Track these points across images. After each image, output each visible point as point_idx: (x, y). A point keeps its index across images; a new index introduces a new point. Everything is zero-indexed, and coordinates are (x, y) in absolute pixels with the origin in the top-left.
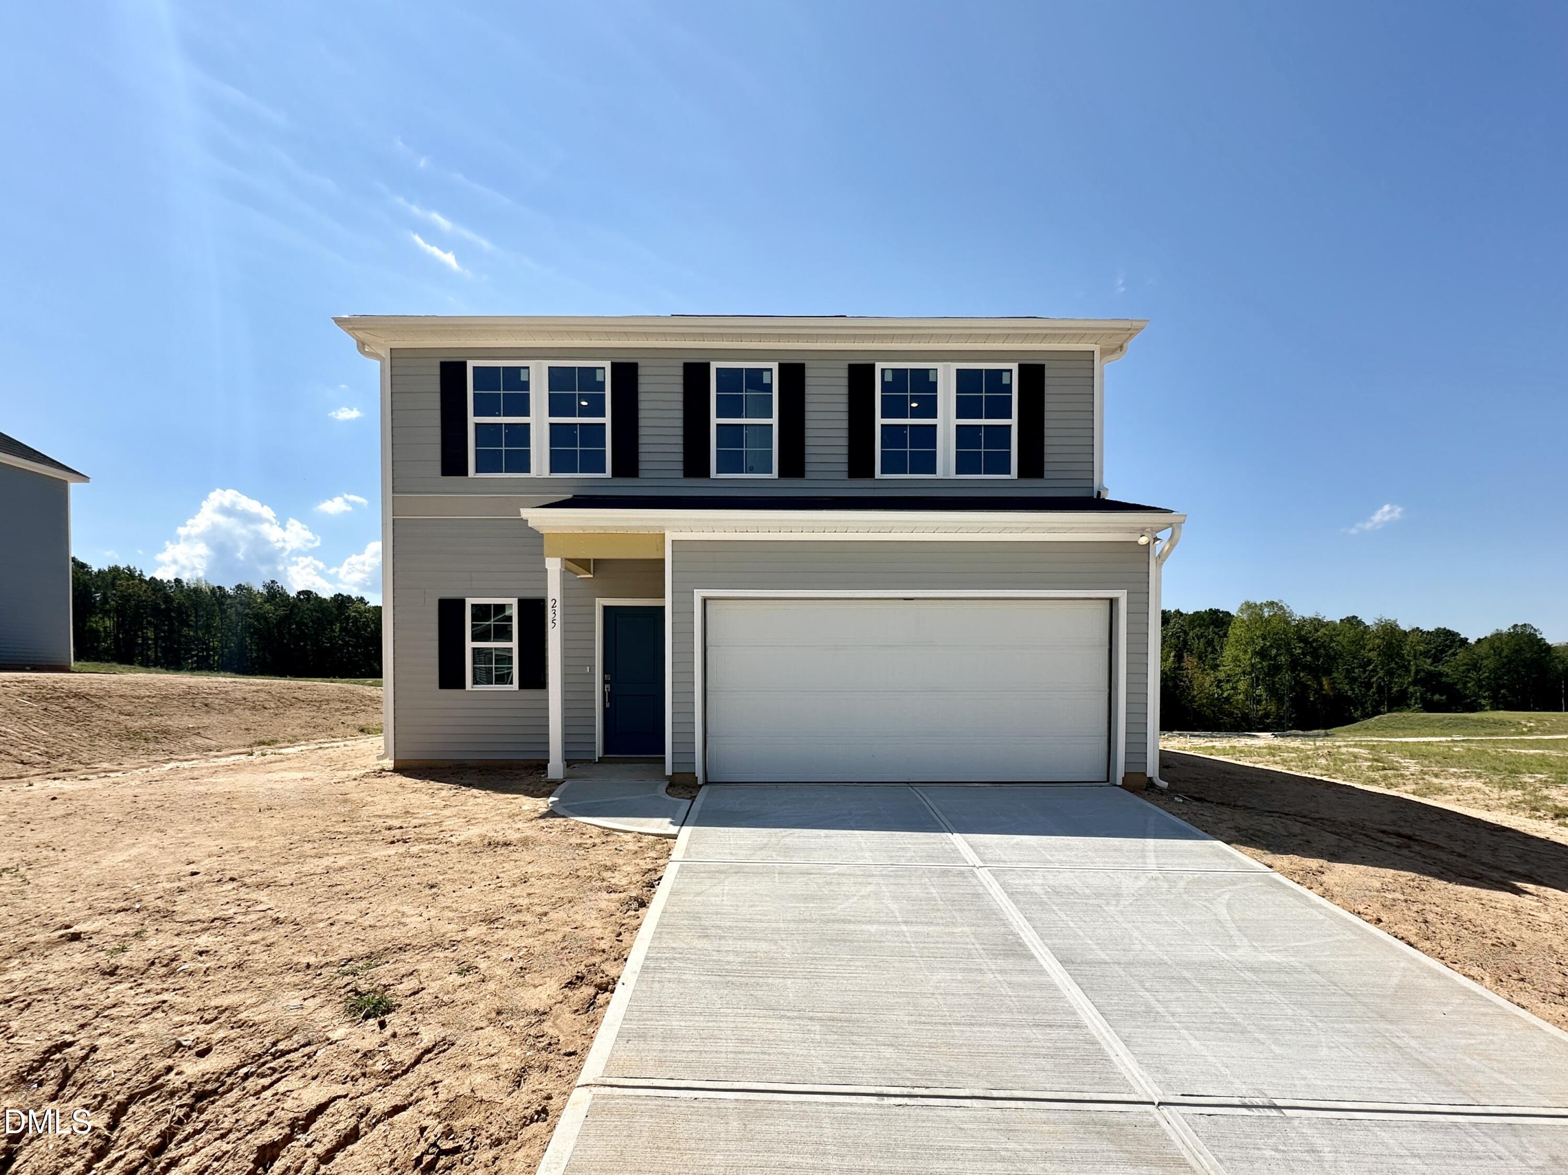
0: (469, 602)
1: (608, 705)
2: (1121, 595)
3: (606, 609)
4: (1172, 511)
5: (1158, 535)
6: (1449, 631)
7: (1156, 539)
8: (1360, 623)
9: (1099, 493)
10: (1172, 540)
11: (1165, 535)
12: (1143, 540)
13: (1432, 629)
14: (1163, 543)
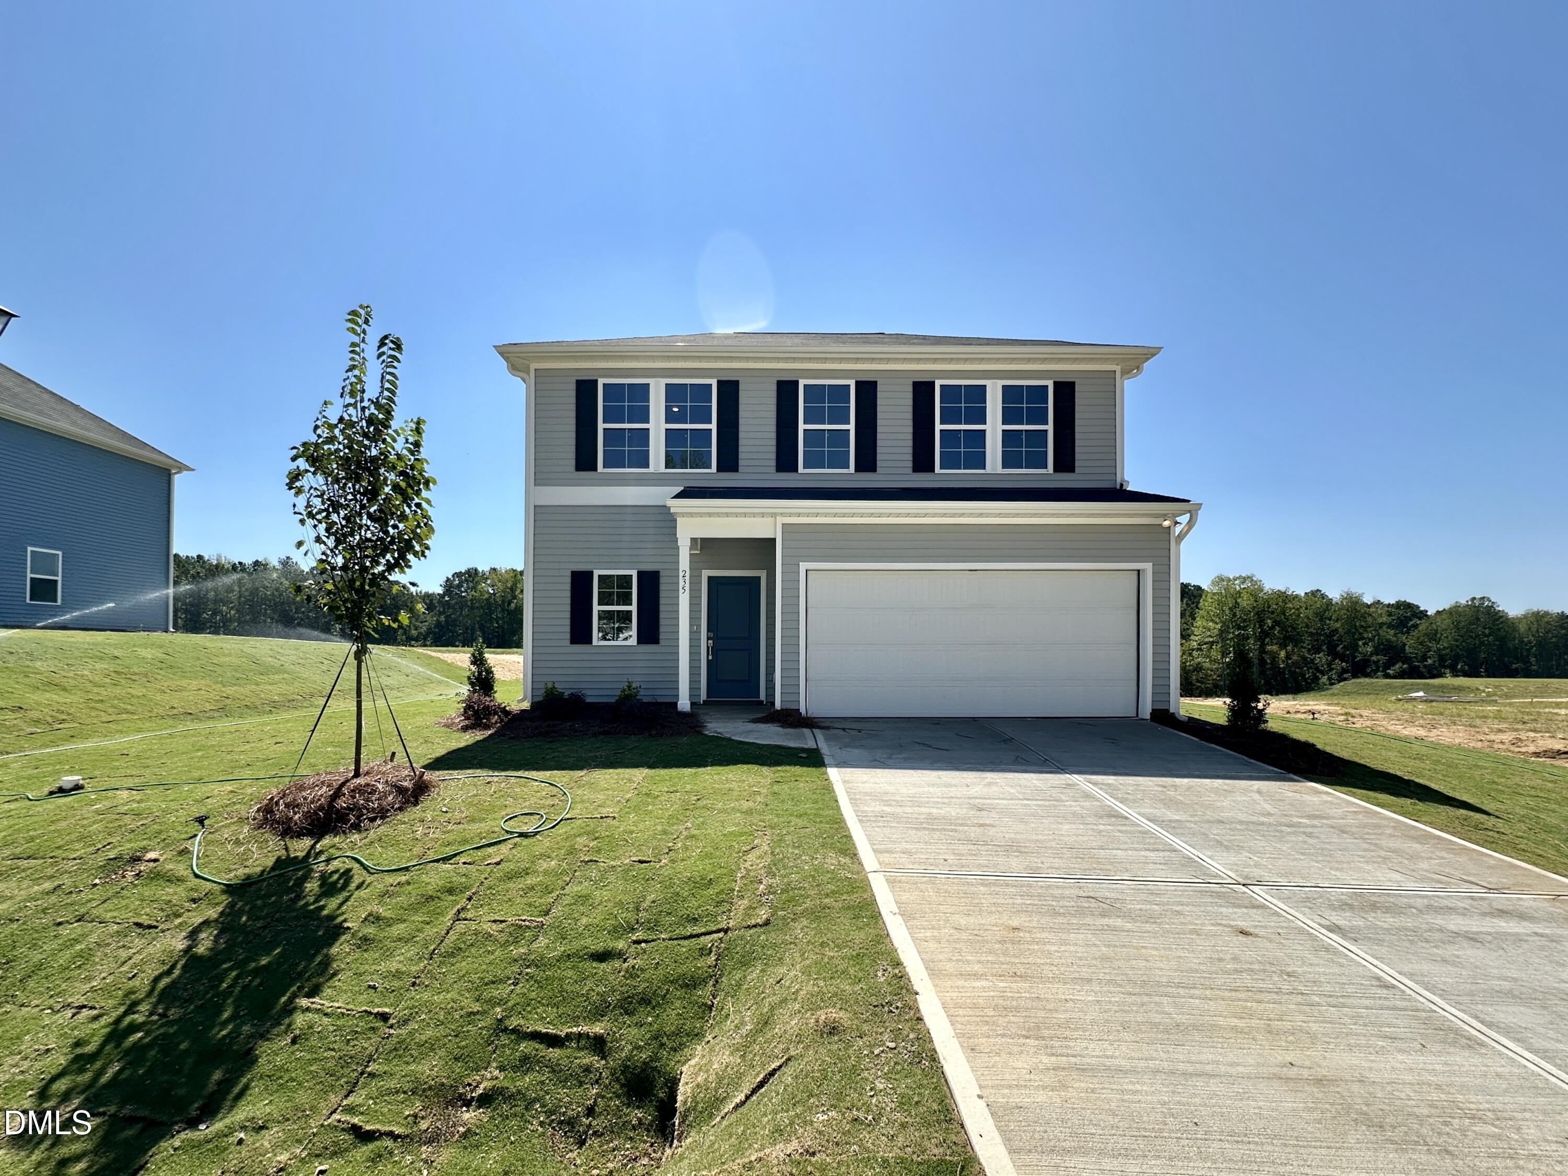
0: (596, 573)
1: (710, 658)
2: (1147, 567)
3: (710, 578)
4: (1188, 501)
5: (1178, 519)
6: (1409, 604)
7: (1176, 523)
8: (1323, 596)
9: (1122, 485)
10: (1191, 524)
11: (1184, 519)
12: (1166, 523)
13: (1393, 602)
14: (1182, 526)
